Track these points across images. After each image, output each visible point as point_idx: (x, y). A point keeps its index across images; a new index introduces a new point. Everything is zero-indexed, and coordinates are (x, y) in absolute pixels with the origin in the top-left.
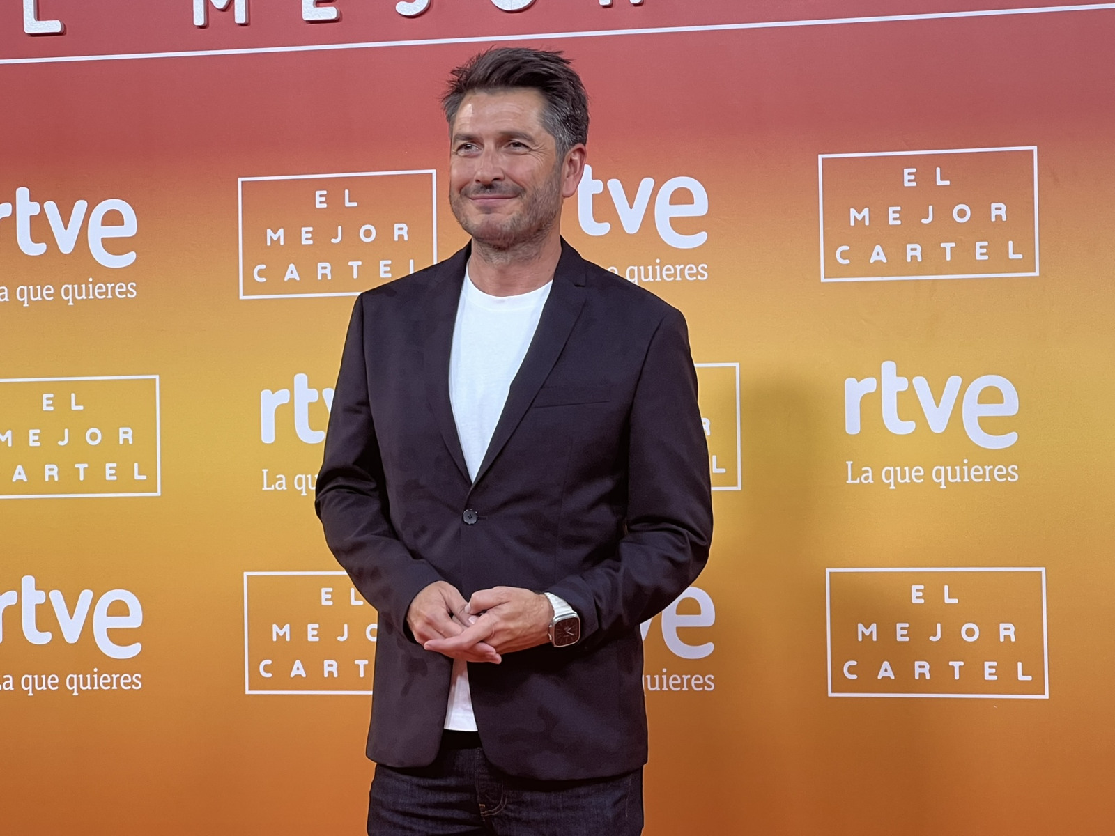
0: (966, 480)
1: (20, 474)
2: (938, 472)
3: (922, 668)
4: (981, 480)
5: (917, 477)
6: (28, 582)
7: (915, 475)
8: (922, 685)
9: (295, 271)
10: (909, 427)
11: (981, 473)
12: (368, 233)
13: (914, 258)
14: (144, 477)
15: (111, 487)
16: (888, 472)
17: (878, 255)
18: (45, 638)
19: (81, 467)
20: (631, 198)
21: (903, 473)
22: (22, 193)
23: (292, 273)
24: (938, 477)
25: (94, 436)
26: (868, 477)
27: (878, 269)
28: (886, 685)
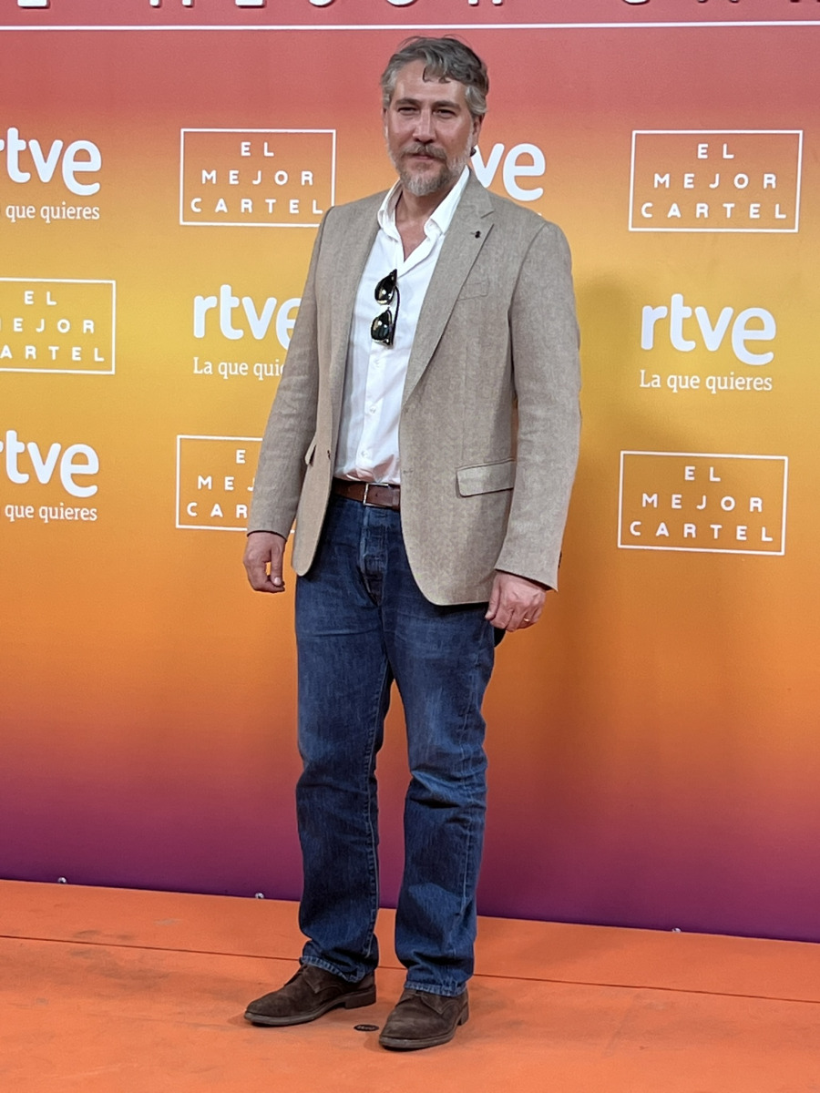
0: (732, 387)
1: (6, 352)
2: (711, 381)
3: (690, 529)
4: (742, 388)
5: (695, 384)
6: (12, 435)
7: (693, 382)
8: (689, 541)
9: (224, 205)
10: (691, 345)
11: (743, 382)
12: (281, 177)
13: (702, 214)
14: (102, 359)
15: (76, 366)
16: (672, 381)
17: (674, 211)
19: (54, 349)
20: (486, 159)
21: (684, 380)
22: (13, 133)
23: (221, 206)
24: (711, 384)
25: (63, 326)
26: (656, 382)
27: (674, 222)
28: (662, 540)
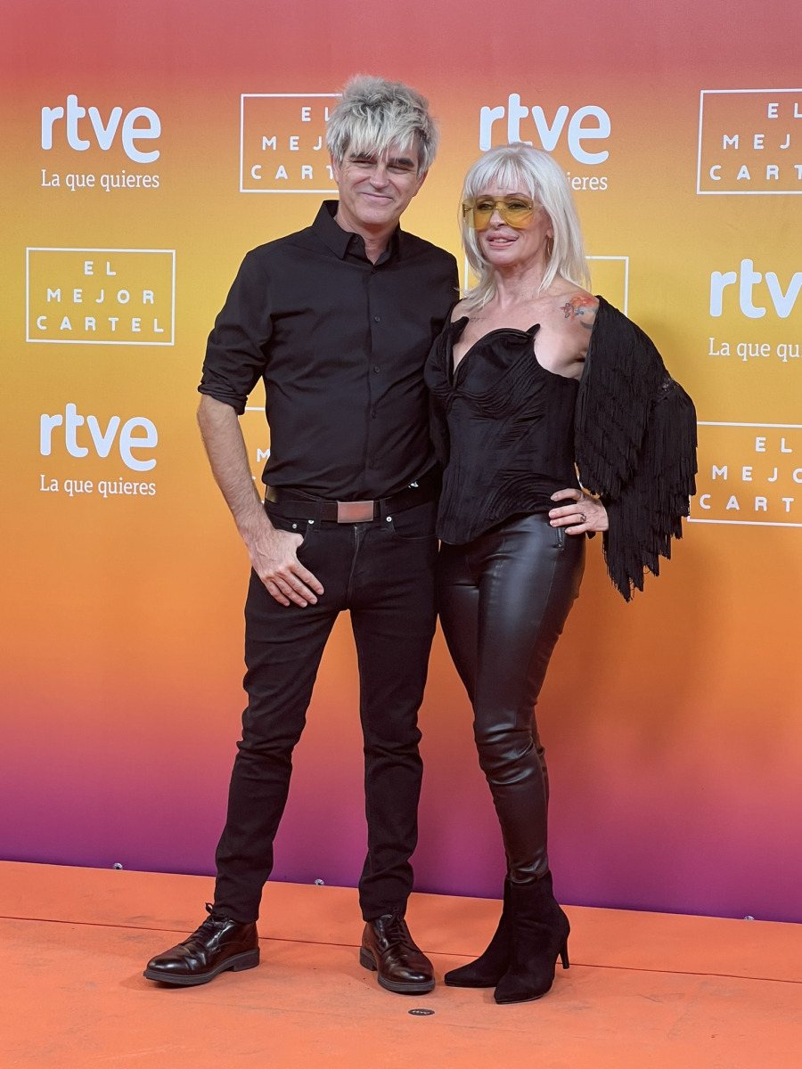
1: (66, 324)
2: (782, 348)
3: (761, 502)
5: (765, 353)
6: (71, 408)
7: (763, 350)
8: (761, 515)
9: (284, 171)
10: (760, 312)
13: (772, 176)
14: (162, 330)
15: (135, 337)
16: (742, 349)
17: (744, 173)
18: (83, 452)
19: (114, 320)
20: (550, 122)
21: (754, 348)
22: (72, 100)
23: (281, 173)
24: (782, 352)
25: (123, 297)
26: (726, 351)
27: (743, 185)
28: (732, 514)
